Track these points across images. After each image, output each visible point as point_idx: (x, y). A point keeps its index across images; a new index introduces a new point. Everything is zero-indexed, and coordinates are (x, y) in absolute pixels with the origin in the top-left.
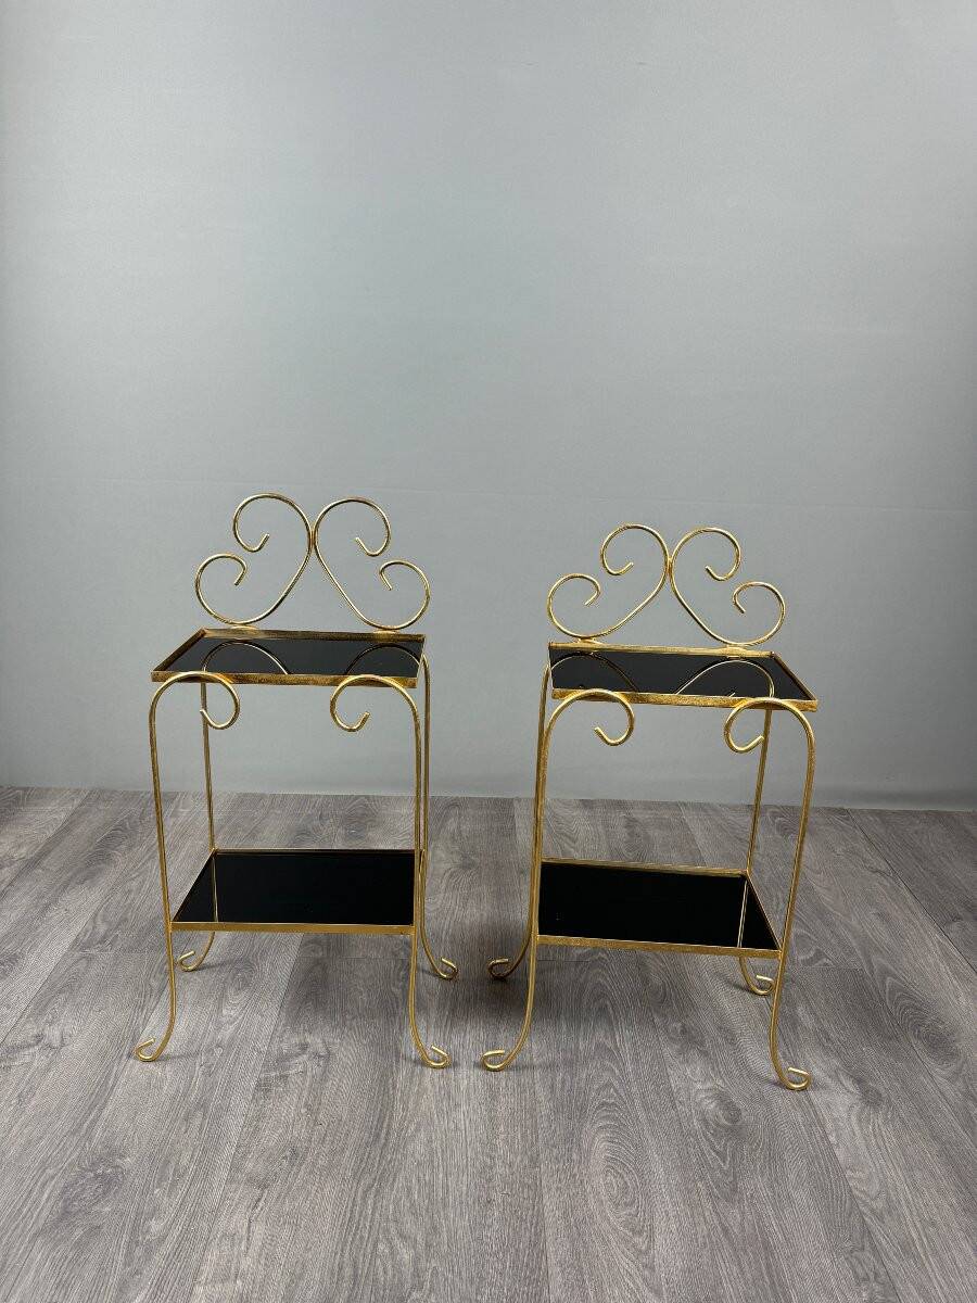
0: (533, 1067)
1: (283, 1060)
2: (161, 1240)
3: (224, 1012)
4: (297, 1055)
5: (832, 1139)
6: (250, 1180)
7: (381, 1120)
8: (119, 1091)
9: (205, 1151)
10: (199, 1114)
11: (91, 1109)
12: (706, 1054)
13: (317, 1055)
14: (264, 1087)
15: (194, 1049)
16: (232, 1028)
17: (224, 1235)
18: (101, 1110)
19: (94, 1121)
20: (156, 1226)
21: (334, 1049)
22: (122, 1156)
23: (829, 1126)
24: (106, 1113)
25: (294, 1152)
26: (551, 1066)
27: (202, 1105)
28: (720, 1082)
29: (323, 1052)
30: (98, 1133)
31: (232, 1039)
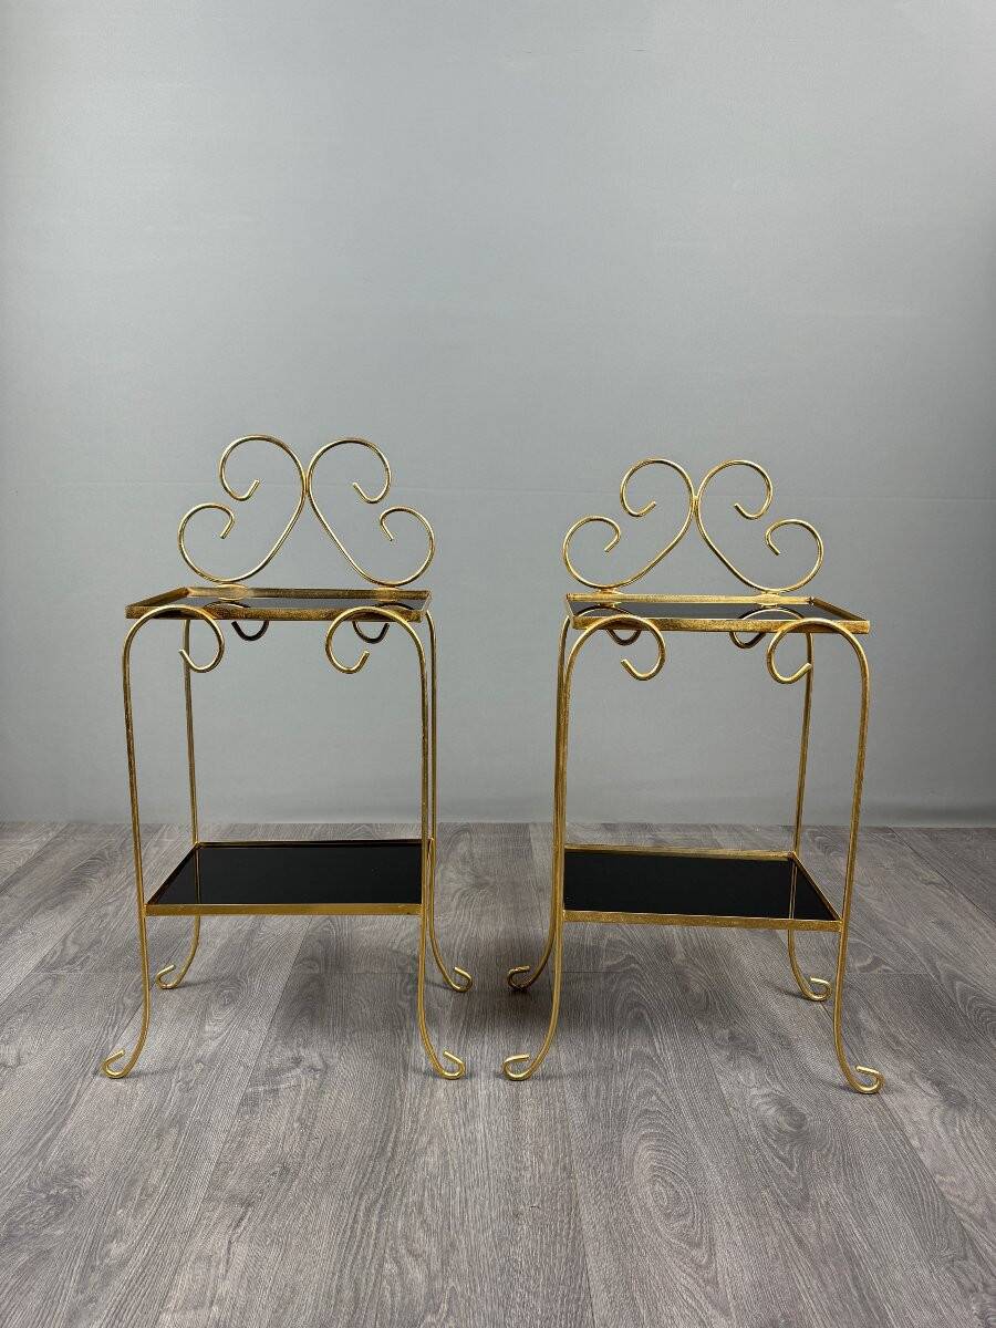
0: (561, 1077)
1: (274, 1074)
2: (123, 1263)
3: (207, 1028)
4: (290, 1069)
5: (915, 1143)
6: (232, 1198)
7: (388, 1132)
8: (80, 1109)
9: (179, 1168)
10: (174, 1131)
11: (47, 1128)
12: (760, 1059)
13: (313, 1069)
14: (250, 1103)
15: (171, 1064)
16: (214, 1044)
17: (198, 1258)
18: (59, 1129)
19: (50, 1140)
20: (116, 1249)
21: (331, 1062)
22: (82, 1175)
23: (910, 1129)
24: (64, 1131)
25: (285, 1169)
26: (582, 1075)
27: (178, 1121)
28: (778, 1088)
29: (319, 1065)
30: (54, 1152)
31: (215, 1054)
